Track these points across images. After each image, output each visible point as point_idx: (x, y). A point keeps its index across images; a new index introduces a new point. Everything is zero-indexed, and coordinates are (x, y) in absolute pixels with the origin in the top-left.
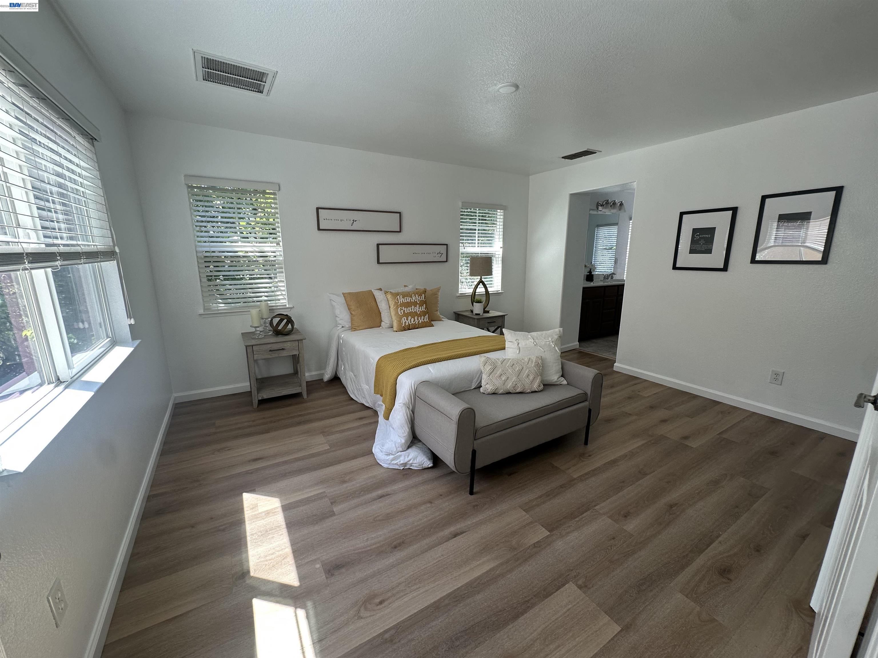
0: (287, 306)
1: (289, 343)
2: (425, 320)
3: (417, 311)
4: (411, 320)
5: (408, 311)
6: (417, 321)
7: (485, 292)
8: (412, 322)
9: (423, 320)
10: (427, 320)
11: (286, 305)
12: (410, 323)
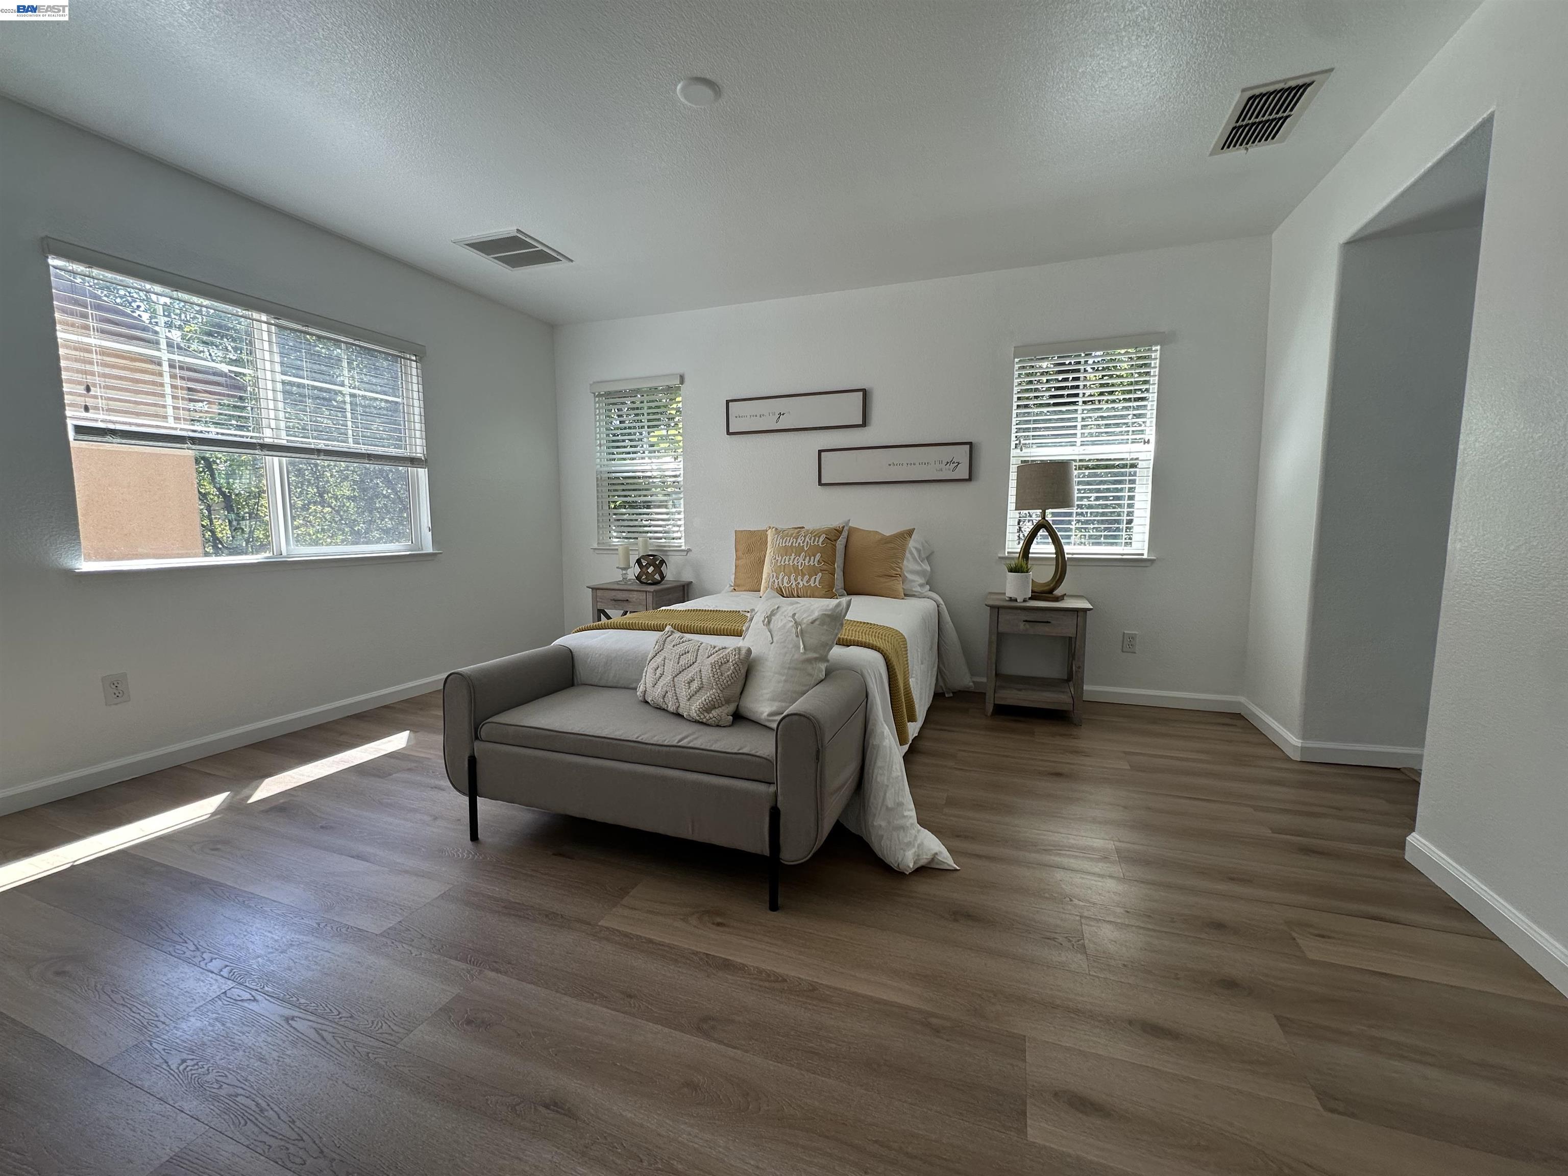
0: (683, 548)
1: (635, 593)
2: (812, 583)
3: (800, 564)
4: (783, 578)
5: (782, 563)
6: (794, 584)
7: (1056, 553)
8: (785, 584)
9: (807, 582)
10: (817, 583)
11: (680, 546)
12: (781, 585)
